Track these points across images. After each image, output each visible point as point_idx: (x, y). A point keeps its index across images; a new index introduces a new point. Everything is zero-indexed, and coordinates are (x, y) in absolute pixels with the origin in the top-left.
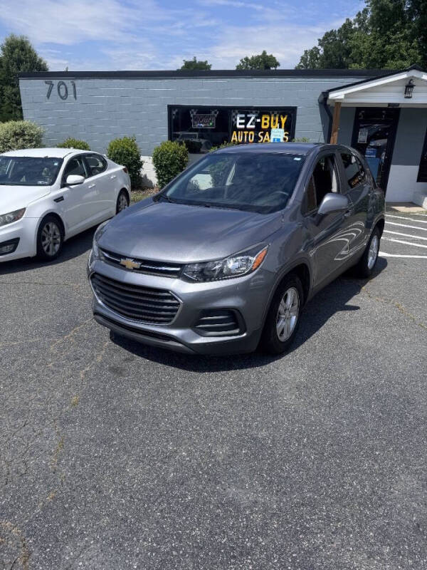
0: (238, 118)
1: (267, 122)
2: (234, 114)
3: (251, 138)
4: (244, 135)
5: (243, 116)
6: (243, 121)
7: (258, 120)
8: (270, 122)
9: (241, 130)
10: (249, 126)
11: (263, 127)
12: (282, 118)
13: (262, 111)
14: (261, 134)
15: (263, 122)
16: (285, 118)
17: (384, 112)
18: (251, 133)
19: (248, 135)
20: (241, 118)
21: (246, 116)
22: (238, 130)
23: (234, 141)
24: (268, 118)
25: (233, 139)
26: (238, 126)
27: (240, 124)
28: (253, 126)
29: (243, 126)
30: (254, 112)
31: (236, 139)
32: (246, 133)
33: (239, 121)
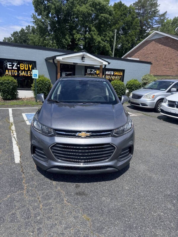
0: (8, 64)
1: (23, 66)
2: (5, 62)
3: (16, 74)
4: (12, 72)
5: (11, 63)
6: (11, 66)
7: (19, 66)
8: (24, 67)
9: (10, 69)
10: (14, 68)
11: (21, 69)
12: (30, 66)
13: (19, 62)
14: (21, 72)
15: (21, 66)
16: (31, 66)
17: (70, 66)
18: (15, 71)
19: (14, 72)
20: (9, 64)
21: (12, 63)
22: (8, 70)
23: (7, 74)
24: (23, 65)
25: (6, 73)
26: (8, 68)
27: (9, 67)
28: (16, 68)
29: (11, 68)
30: (15, 62)
31: (8, 73)
32: (13, 71)
33: (8, 66)
